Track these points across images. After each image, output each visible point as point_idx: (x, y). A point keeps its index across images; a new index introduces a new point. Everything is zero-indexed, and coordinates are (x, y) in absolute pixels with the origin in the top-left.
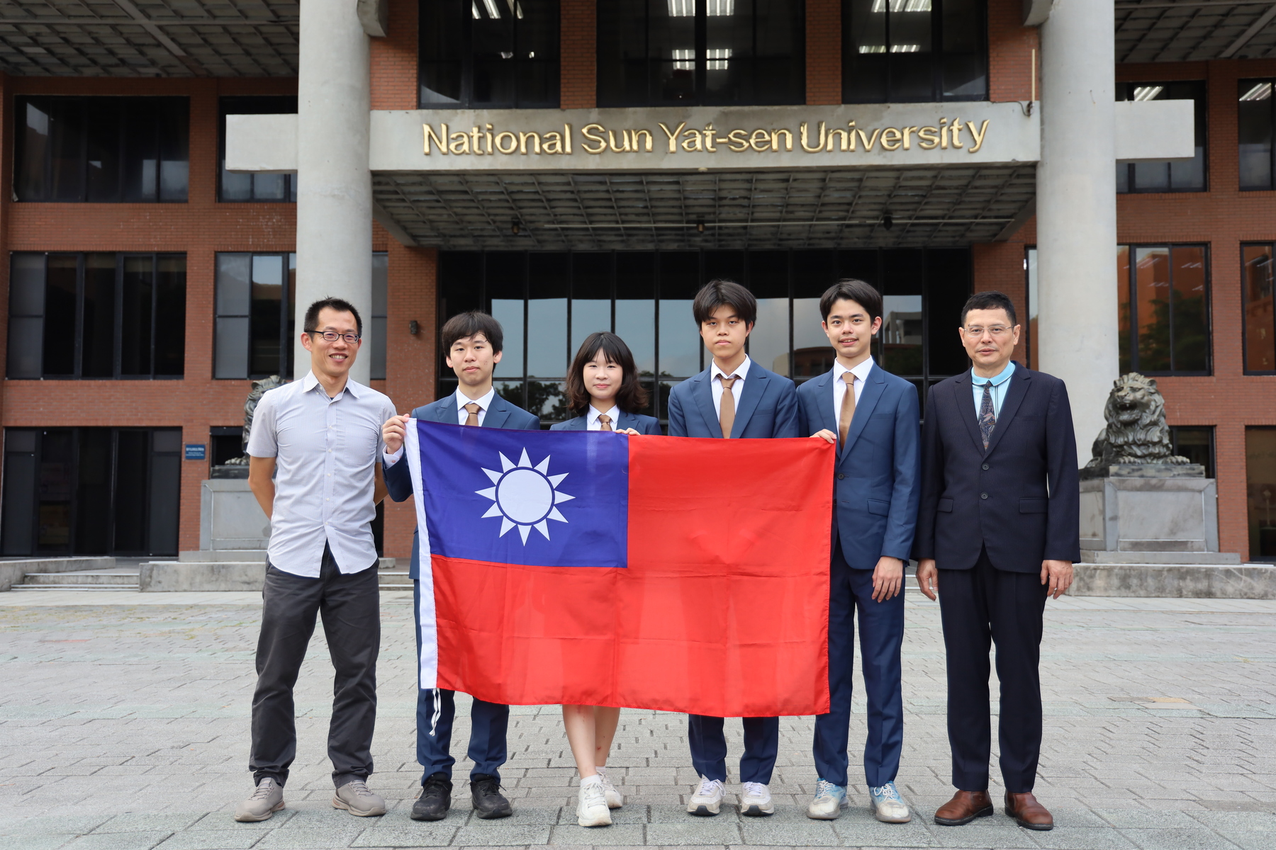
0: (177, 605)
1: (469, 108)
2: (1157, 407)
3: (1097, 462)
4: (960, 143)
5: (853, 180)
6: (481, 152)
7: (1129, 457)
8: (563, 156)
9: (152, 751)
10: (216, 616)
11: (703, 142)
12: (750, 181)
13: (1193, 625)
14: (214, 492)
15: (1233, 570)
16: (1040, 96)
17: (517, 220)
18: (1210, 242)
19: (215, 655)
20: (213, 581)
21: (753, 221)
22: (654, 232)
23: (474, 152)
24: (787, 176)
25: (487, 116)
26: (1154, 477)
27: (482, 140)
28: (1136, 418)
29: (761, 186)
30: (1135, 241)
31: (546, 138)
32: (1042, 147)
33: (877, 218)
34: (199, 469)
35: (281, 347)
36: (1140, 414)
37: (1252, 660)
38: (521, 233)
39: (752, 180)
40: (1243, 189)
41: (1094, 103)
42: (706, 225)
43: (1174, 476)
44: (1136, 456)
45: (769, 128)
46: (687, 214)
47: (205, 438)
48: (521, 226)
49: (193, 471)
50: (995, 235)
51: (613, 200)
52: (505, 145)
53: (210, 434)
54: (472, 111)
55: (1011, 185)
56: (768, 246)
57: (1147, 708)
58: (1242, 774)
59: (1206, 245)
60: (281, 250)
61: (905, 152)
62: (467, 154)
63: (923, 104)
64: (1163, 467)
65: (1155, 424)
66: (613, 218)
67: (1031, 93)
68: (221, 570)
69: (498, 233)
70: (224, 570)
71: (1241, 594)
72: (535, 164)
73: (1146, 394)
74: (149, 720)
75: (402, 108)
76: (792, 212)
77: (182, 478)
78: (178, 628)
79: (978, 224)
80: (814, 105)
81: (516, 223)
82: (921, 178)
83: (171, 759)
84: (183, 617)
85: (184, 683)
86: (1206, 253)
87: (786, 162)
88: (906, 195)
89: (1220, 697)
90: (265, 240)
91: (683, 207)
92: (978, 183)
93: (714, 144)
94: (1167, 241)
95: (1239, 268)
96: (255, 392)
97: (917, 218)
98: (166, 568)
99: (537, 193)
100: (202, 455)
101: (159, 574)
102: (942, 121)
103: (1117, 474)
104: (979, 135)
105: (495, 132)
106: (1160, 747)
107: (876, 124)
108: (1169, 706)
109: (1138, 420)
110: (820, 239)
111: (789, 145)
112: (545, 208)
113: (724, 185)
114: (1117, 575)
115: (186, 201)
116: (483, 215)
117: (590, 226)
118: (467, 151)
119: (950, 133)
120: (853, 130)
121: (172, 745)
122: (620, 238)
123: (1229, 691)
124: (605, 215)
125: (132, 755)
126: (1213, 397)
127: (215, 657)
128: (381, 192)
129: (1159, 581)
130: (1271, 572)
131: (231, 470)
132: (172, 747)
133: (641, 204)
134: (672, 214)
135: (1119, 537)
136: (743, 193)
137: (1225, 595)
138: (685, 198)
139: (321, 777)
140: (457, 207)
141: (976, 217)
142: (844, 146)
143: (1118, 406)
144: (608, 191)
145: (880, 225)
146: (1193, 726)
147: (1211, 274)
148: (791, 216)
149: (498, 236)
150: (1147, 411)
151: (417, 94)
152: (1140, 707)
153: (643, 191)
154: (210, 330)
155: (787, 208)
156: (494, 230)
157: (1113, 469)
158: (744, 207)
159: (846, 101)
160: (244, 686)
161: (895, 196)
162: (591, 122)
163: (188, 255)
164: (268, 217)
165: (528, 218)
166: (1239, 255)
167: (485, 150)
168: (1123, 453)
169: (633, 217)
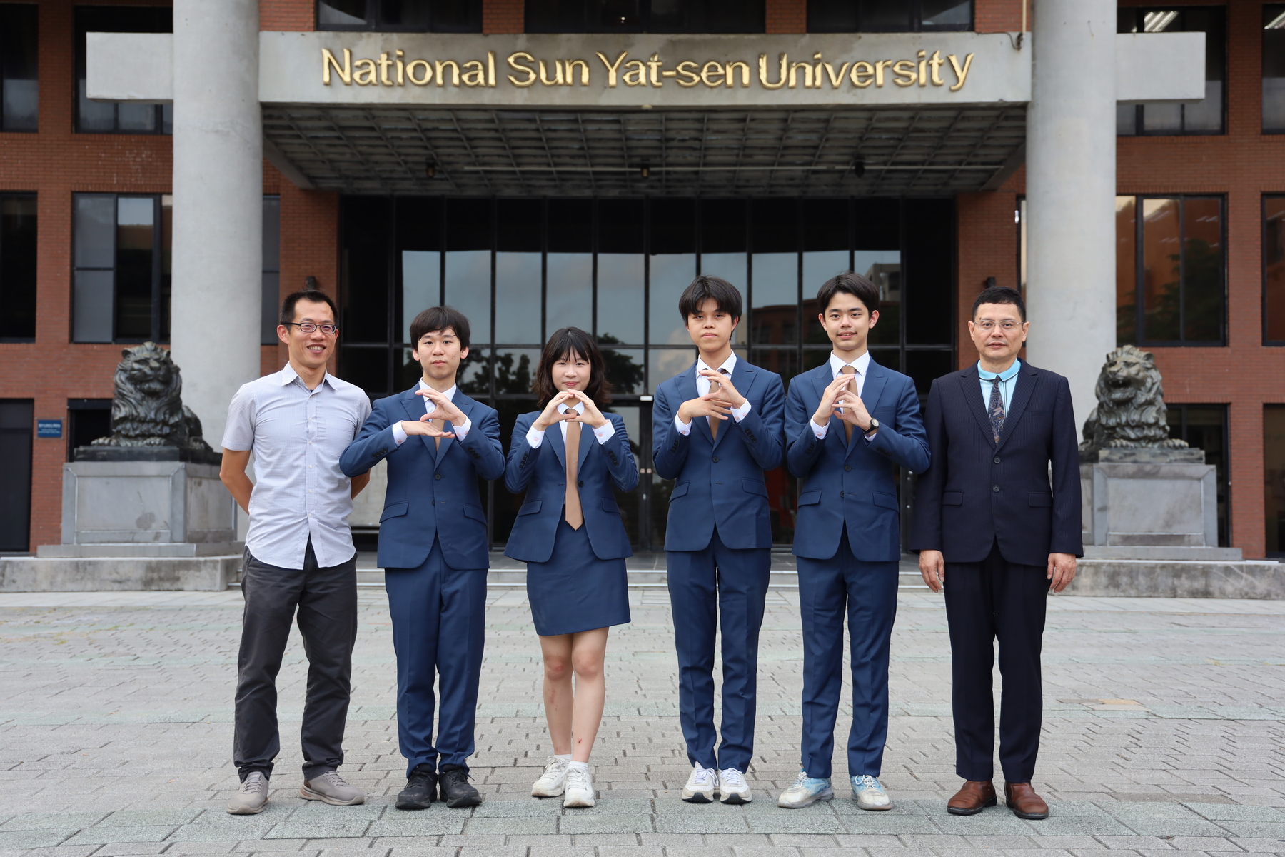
0: (37, 608)
1: (376, 31)
2: (1153, 384)
3: (1087, 445)
4: (941, 80)
5: (818, 120)
6: (390, 83)
7: (1122, 440)
8: (486, 89)
9: (41, 757)
10: (87, 619)
11: (648, 75)
12: (701, 121)
13: (1178, 627)
14: (78, 476)
15: (1233, 567)
16: (1031, 27)
17: (431, 161)
18: (1227, 193)
19: (92, 661)
20: (77, 580)
21: (705, 165)
22: (592, 177)
23: (382, 83)
24: (743, 115)
25: (397, 40)
26: (1148, 463)
27: (391, 69)
28: (1130, 396)
29: (714, 126)
30: (1142, 191)
31: (466, 68)
32: (1034, 86)
33: (847, 163)
34: (55, 449)
35: (152, 306)
36: (1134, 392)
37: (1224, 663)
38: (437, 176)
39: (703, 119)
40: (1265, 132)
41: (1093, 35)
42: (652, 169)
43: (1171, 462)
44: (1129, 439)
45: (723, 60)
46: (630, 156)
47: (61, 412)
48: (437, 168)
49: (48, 451)
50: (983, 183)
51: (544, 140)
52: (419, 75)
53: (68, 407)
54: (379, 34)
55: (999, 128)
56: (723, 194)
57: (1093, 710)
58: (1165, 770)
59: (1223, 196)
60: (152, 191)
61: (878, 90)
62: (374, 85)
63: (899, 35)
64: (1159, 452)
65: (1150, 403)
66: (543, 160)
67: (1021, 23)
68: (88, 567)
69: (410, 175)
70: (91, 567)
71: (1241, 594)
72: (453, 98)
73: (1142, 369)
74: (31, 727)
75: (297, 29)
76: (750, 156)
77: (34, 460)
78: (45, 632)
79: (962, 171)
80: (775, 33)
81: (431, 164)
82: (896, 119)
83: (63, 764)
84: (46, 620)
85: (61, 690)
86: (1223, 204)
87: (742, 99)
88: (880, 138)
89: (1174, 699)
90: (133, 179)
91: (625, 149)
92: (961, 125)
93: (660, 78)
94: (1178, 191)
95: (1260, 224)
96: (126, 362)
97: (893, 164)
98: (21, 565)
99: (455, 130)
100: (58, 432)
101: (13, 572)
102: (921, 54)
103: (1107, 460)
104: (963, 70)
105: (406, 60)
106: (1092, 746)
107: (845, 57)
108: (1117, 708)
109: (1132, 398)
110: (783, 186)
111: (746, 80)
112: (465, 148)
113: (672, 125)
114: (1105, 572)
115: (36, 131)
116: (391, 155)
117: (517, 169)
118: (374, 81)
119: (929, 68)
120: (818, 63)
121: (62, 750)
122: (552, 183)
123: (1186, 693)
124: (535, 156)
125: (20, 760)
126: (1227, 370)
127: (93, 663)
128: (273, 127)
129: (1152, 579)
130: (1275, 570)
131: (98, 451)
132: (63, 753)
133: (576, 145)
134: (612, 156)
135: (1108, 530)
136: (694, 134)
137: (1224, 595)
138: (627, 139)
139: (226, 779)
140: (361, 145)
141: (960, 163)
142: (809, 82)
143: (1110, 382)
144: (537, 130)
145: (850, 171)
146: (1134, 726)
147: (1228, 230)
148: (749, 160)
149: (410, 179)
150: (1142, 389)
151: (314, 13)
152: (1087, 709)
153: (578, 131)
154: (67, 285)
155: (744, 152)
156: (405, 172)
157: (1103, 453)
158: (695, 149)
159: (811, 30)
160: (130, 692)
161: (867, 139)
162: (518, 49)
163: (39, 196)
164: (135, 151)
165: (445, 159)
166: (1259, 209)
167: (394, 80)
168: (1115, 435)
169: (568, 160)
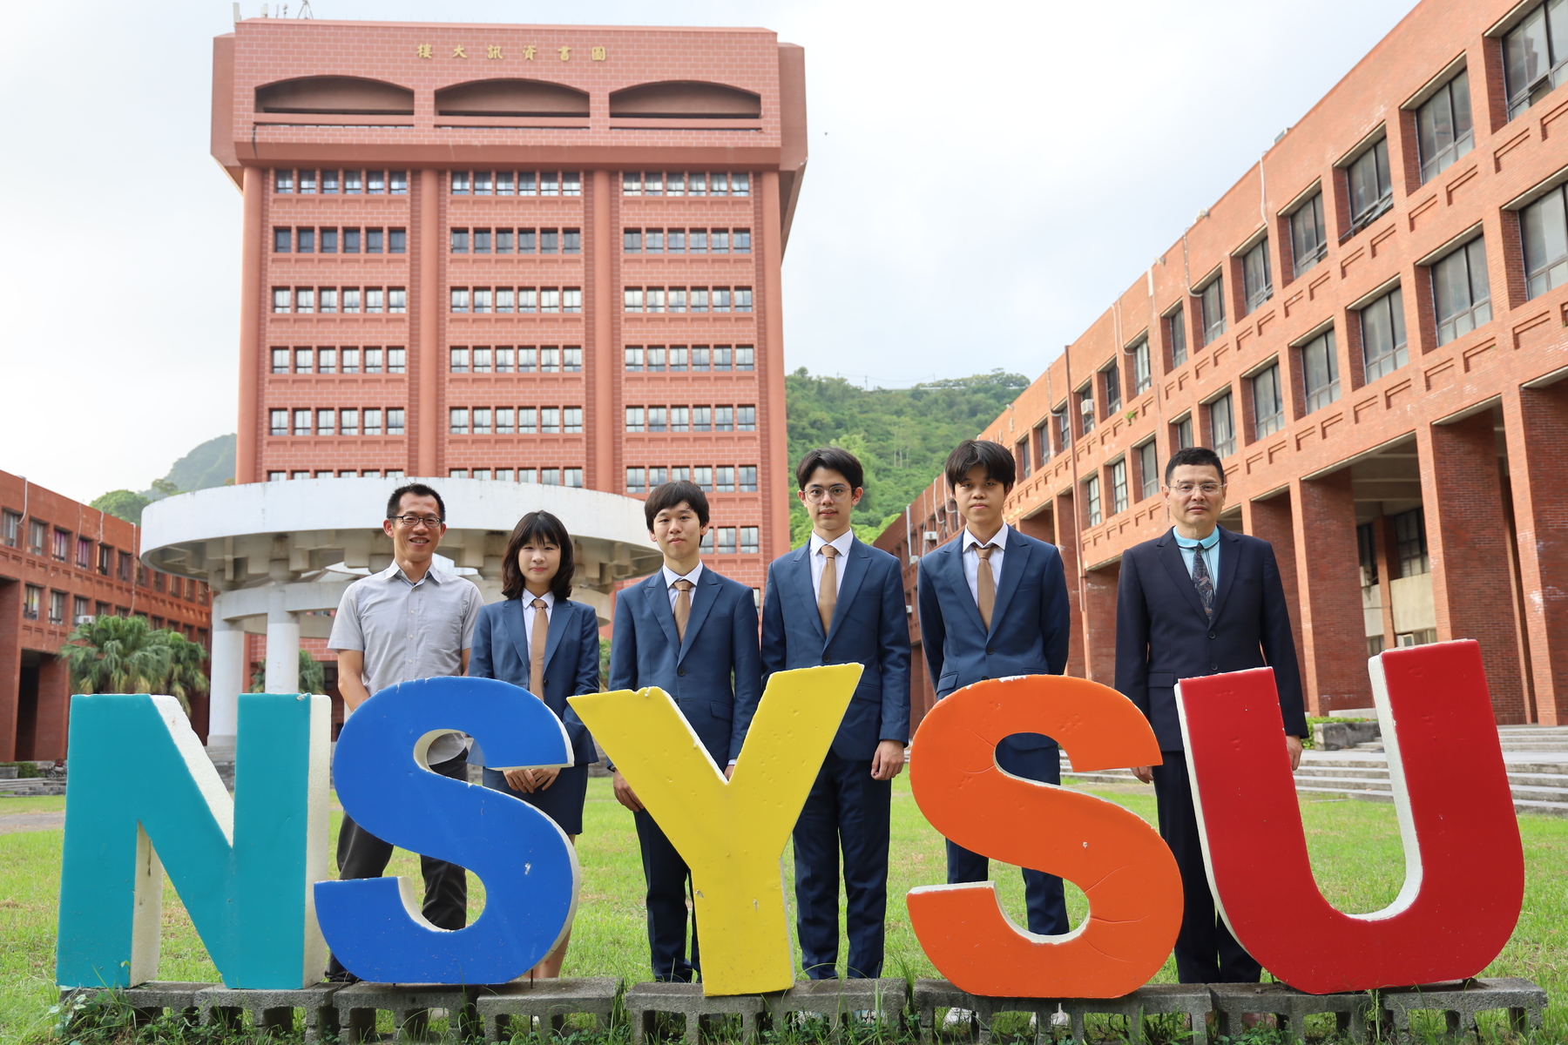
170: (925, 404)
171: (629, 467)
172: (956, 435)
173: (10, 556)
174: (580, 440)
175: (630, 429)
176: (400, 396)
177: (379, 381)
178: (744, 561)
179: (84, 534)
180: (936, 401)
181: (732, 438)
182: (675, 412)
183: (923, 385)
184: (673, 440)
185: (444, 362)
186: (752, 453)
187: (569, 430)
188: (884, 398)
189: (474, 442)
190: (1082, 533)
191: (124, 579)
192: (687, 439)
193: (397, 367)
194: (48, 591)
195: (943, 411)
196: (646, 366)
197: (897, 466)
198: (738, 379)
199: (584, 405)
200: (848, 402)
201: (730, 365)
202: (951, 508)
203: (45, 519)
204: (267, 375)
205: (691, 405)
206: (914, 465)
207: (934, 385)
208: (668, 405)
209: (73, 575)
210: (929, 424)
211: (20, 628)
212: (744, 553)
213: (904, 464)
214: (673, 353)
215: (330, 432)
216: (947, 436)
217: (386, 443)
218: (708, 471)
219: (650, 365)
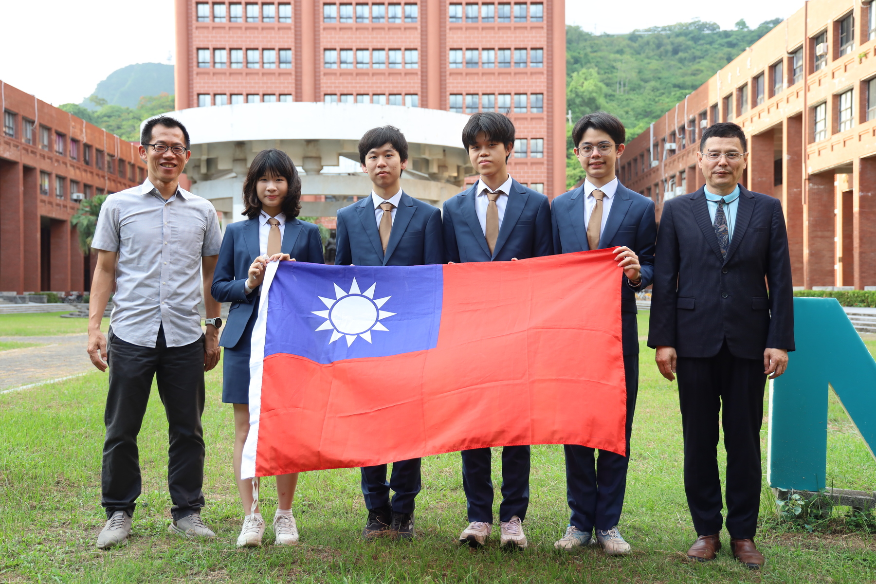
170: (640, 46)
171: (451, 94)
172: (663, 69)
173: (29, 151)
174: (416, 74)
175: (452, 66)
176: (288, 40)
177: (273, 28)
178: (532, 164)
179: (74, 136)
180: (648, 43)
181: (526, 73)
182: (485, 53)
183: (638, 31)
184: (483, 74)
185: (319, 14)
186: (540, 84)
187: (408, 66)
188: (609, 39)
189: (341, 74)
190: (808, 146)
191: (100, 168)
192: (493, 74)
193: (285, 18)
194: (54, 176)
195: (653, 50)
196: (464, 18)
197: (619, 93)
198: (532, 28)
199: (419, 48)
200: (582, 44)
201: (526, 17)
202: (689, 126)
203: (49, 125)
204: (194, 24)
205: (496, 48)
206: (631, 92)
207: (646, 31)
208: (480, 48)
209: (68, 165)
210: (642, 61)
211: (38, 201)
212: (532, 158)
213: (624, 91)
214: (484, 8)
215: (240, 66)
216: (657, 69)
217: (280, 74)
218: (508, 97)
219: (467, 18)
